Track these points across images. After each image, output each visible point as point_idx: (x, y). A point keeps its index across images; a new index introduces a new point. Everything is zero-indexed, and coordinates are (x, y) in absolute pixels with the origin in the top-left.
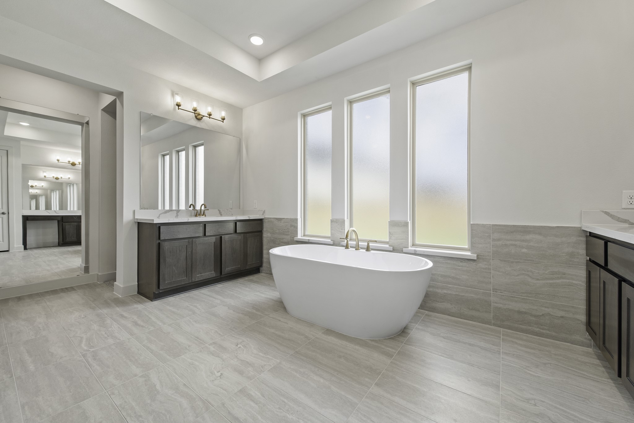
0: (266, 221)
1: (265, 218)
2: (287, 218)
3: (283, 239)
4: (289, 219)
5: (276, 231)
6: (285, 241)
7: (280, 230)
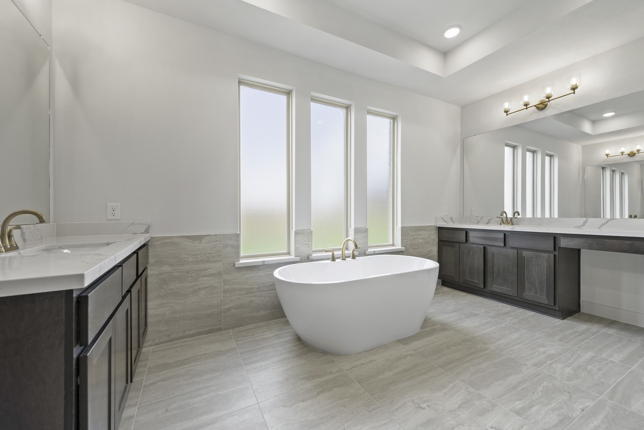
0: (156, 243)
1: (152, 238)
2: (216, 235)
3: (205, 270)
4: (220, 235)
5: (188, 258)
6: (212, 272)
7: (198, 257)
